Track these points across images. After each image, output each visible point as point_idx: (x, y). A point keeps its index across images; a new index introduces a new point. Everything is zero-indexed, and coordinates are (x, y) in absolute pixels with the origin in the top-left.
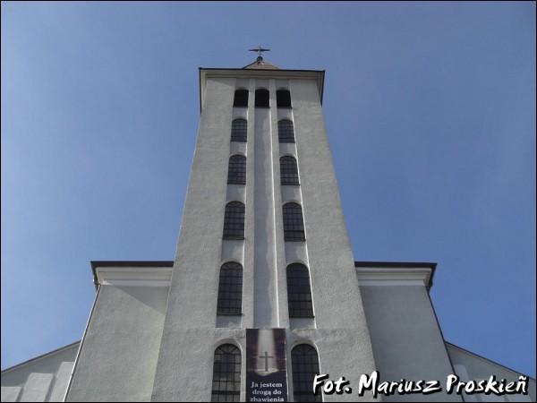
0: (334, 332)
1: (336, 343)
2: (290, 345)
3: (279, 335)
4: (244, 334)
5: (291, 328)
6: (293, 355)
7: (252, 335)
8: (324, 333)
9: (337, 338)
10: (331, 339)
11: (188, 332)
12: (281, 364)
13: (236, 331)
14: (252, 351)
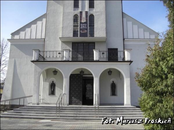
0: (98, 12)
1: (98, 15)
2: (89, 15)
3: (87, 12)
4: (79, 13)
5: (89, 11)
6: (89, 17)
7: (81, 13)
8: (96, 12)
9: (99, 14)
10: (97, 14)
11: (68, 12)
12: (87, 20)
13: (78, 12)
14: (81, 17)
